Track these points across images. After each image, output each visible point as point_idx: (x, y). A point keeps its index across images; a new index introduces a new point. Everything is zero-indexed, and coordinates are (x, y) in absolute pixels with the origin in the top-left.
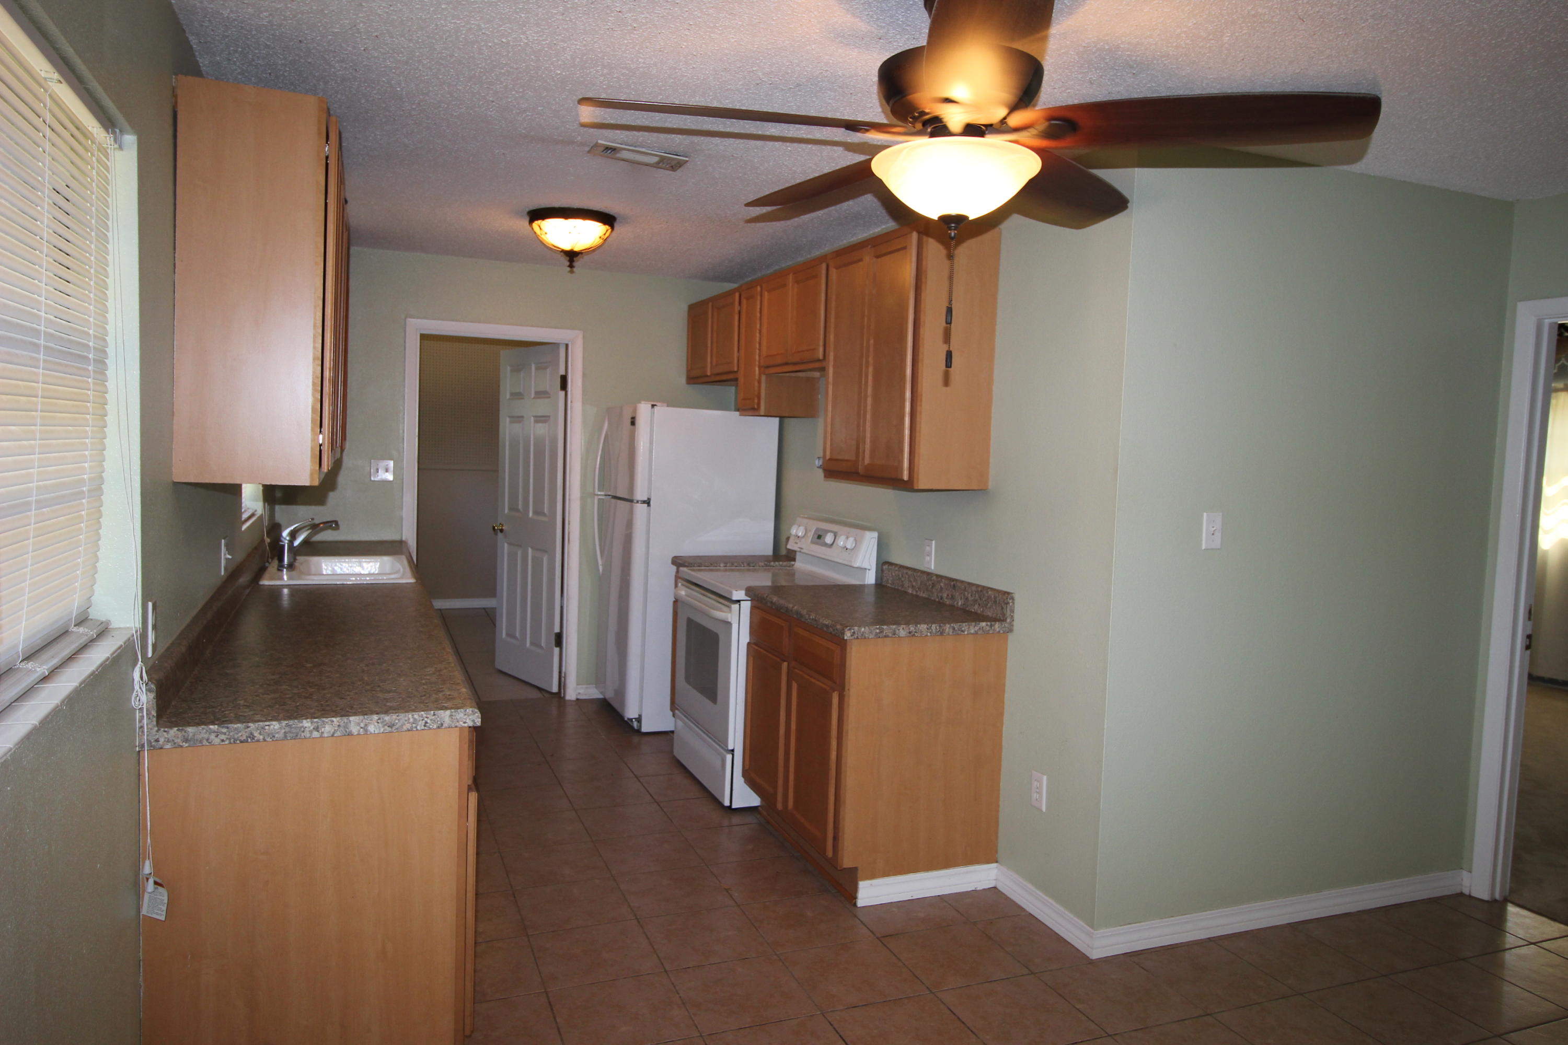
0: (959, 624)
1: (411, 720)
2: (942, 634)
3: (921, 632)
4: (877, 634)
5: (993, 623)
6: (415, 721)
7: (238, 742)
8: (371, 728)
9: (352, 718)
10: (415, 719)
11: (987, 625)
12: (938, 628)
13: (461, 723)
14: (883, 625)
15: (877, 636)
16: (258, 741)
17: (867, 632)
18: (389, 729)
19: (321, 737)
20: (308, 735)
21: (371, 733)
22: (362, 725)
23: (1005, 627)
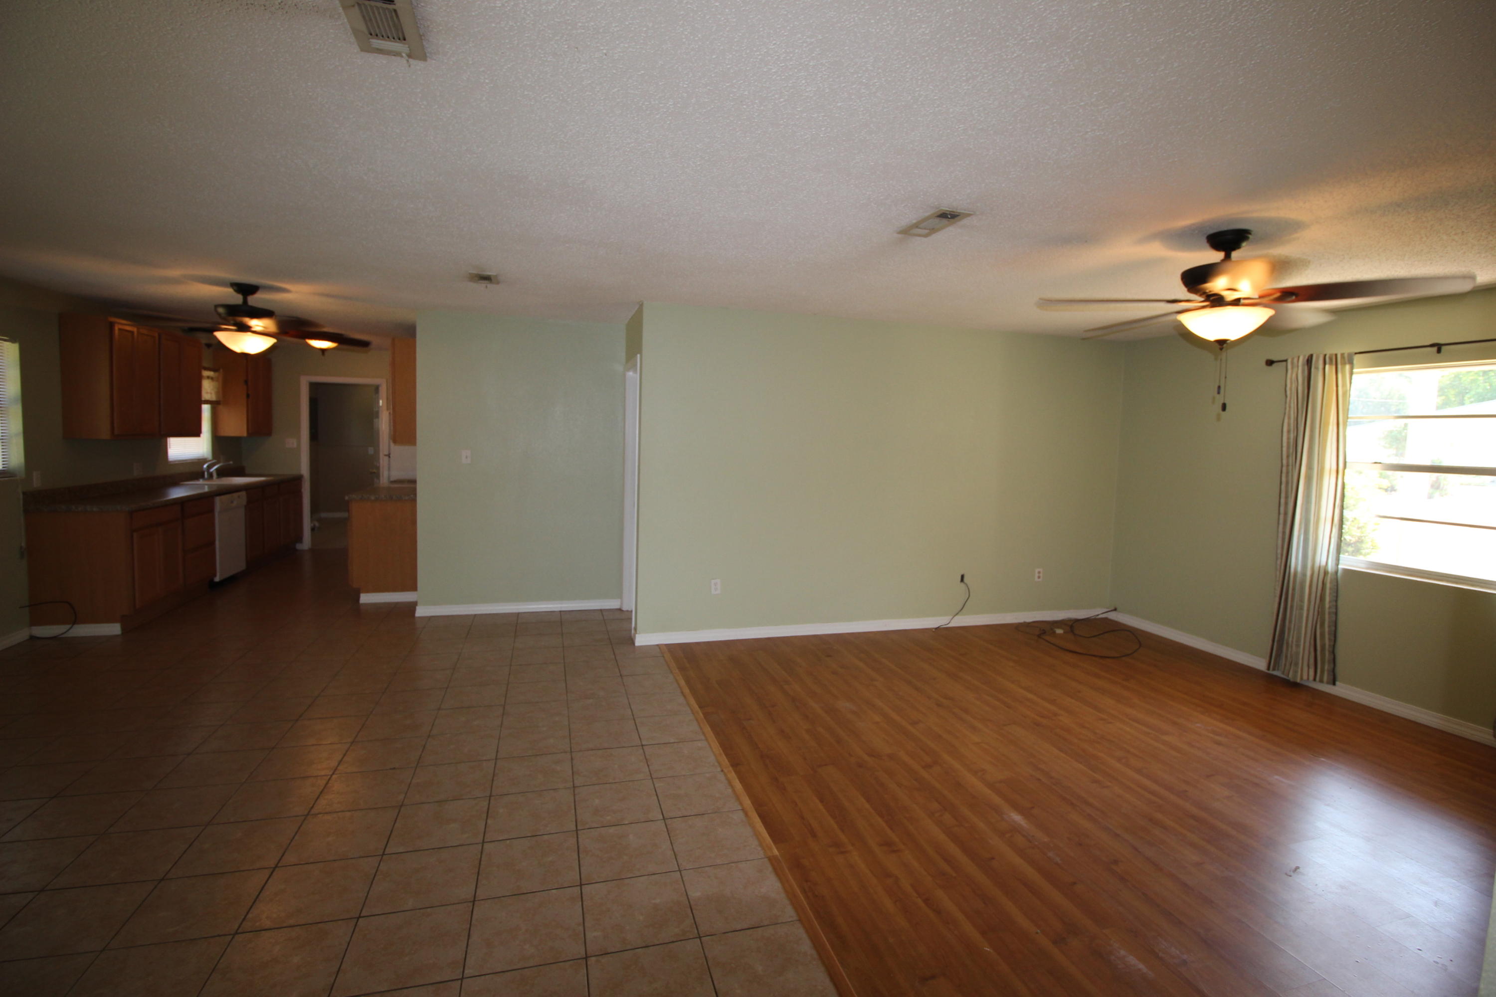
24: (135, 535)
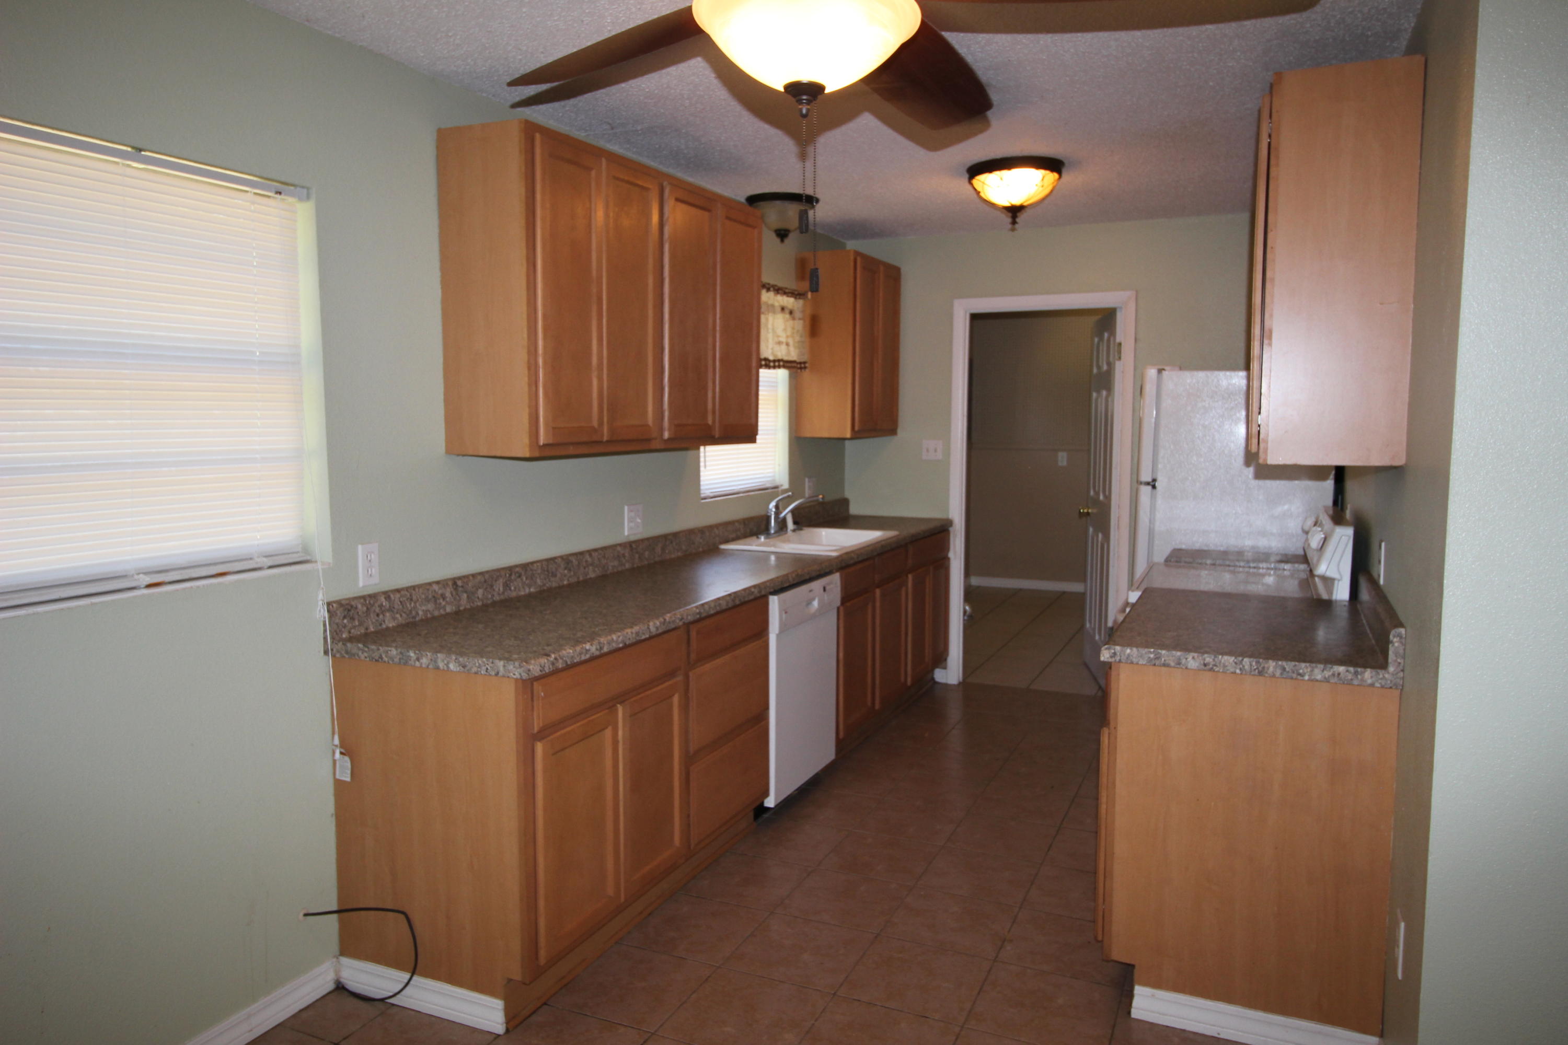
0: (1293, 663)
1: (477, 664)
2: (1261, 673)
3: (1225, 666)
4: (1150, 660)
5: (1359, 670)
6: (480, 667)
7: (374, 660)
8: (452, 666)
9: (439, 655)
10: (479, 664)
11: (1347, 671)
12: (1254, 663)
13: (512, 674)
14: (1161, 649)
15: (1152, 663)
16: (385, 662)
17: (1134, 656)
18: (462, 669)
19: (421, 667)
20: (413, 663)
21: (451, 671)
22: (446, 662)
23: (1384, 678)
24: (539, 747)
